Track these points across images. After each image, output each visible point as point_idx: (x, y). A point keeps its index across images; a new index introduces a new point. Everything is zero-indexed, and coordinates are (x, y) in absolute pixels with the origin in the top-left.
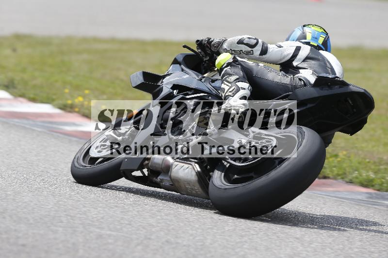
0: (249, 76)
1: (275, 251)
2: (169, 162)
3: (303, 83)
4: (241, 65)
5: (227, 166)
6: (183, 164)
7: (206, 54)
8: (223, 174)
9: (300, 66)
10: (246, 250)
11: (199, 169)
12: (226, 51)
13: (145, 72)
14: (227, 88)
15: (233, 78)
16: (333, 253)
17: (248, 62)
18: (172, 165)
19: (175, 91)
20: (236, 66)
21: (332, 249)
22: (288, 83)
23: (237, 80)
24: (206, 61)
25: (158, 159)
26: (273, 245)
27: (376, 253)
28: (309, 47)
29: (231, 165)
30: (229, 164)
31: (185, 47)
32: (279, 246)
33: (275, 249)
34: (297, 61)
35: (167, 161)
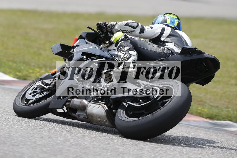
0: (135, 47)
1: (54, 139)
2: (85, 103)
3: (170, 52)
4: (130, 40)
5: (126, 106)
6: (95, 105)
7: (103, 33)
8: (124, 112)
9: (165, 40)
10: (37, 138)
11: (107, 108)
12: (118, 31)
13: (62, 44)
14: (122, 55)
15: (126, 48)
16: (90, 140)
17: (134, 38)
18: (87, 105)
19: (84, 57)
20: (127, 41)
21: (89, 137)
22: (161, 52)
23: (129, 50)
24: (102, 37)
25: (77, 101)
26: (53, 135)
27: (115, 140)
28: (170, 28)
29: (129, 105)
30: (128, 105)
31: (88, 28)
32: (56, 136)
33: (54, 138)
34: (164, 37)
35: (83, 102)
